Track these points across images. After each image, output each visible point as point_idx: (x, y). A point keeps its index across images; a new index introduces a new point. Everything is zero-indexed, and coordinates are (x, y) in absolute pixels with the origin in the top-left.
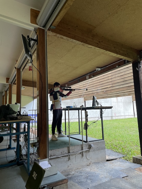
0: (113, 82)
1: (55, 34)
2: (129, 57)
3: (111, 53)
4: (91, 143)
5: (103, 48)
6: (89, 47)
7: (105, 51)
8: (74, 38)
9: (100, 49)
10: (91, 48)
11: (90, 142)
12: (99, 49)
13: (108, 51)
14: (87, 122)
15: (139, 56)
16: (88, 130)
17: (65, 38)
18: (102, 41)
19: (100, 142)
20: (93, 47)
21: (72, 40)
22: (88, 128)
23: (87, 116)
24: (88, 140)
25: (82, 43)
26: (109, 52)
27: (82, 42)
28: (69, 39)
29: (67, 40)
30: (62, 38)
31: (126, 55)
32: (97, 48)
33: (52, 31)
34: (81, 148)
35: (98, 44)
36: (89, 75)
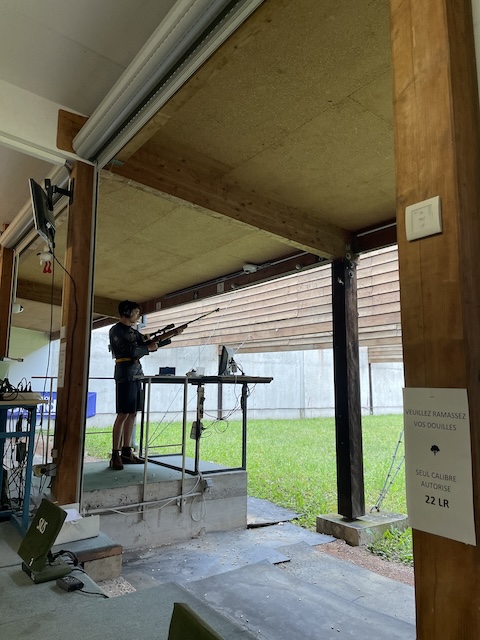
0: (301, 303)
1: (121, 178)
2: (321, 247)
4: (206, 477)
5: (253, 221)
6: (215, 216)
7: (256, 228)
8: (174, 190)
9: (244, 224)
10: (219, 219)
11: (203, 473)
12: (241, 223)
13: (264, 231)
14: (202, 417)
15: (348, 248)
16: (201, 440)
17: (148, 189)
18: (250, 204)
19: (236, 474)
20: (225, 218)
21: (167, 195)
23: (201, 400)
25: (196, 206)
26: (268, 234)
27: (194, 203)
28: (160, 193)
29: (156, 195)
30: (142, 189)
32: (234, 220)
33: (113, 172)
34: (176, 490)
35: (237, 210)
36: (225, 282)
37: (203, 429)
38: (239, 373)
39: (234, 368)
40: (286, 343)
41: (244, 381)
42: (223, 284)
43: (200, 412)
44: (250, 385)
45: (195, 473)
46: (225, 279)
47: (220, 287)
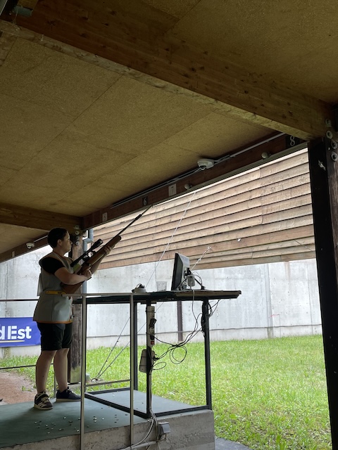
0: (265, 208)
1: (31, 34)
2: (295, 123)
3: (233, 107)
4: (161, 421)
5: (207, 89)
6: (158, 84)
7: (212, 100)
8: (101, 50)
9: (195, 94)
10: (163, 88)
11: (158, 415)
12: (191, 92)
13: (222, 103)
14: (153, 343)
15: (329, 125)
16: (153, 373)
17: (67, 48)
18: (202, 68)
19: (197, 415)
20: (172, 86)
21: (93, 57)
22: (157, 365)
23: (151, 322)
24: (154, 410)
25: (132, 70)
26: (228, 107)
27: (129, 66)
28: (83, 53)
29: (78, 57)
30: (60, 50)
31: (284, 117)
32: (182, 89)
33: (19, 24)
34: (123, 440)
35: (186, 76)
36: (178, 183)
37: (155, 359)
38: (197, 287)
39: (192, 281)
40: (249, 256)
41: (205, 297)
42: (175, 186)
43: (151, 337)
44: (212, 302)
45: (146, 416)
46: (177, 179)
47: (172, 189)
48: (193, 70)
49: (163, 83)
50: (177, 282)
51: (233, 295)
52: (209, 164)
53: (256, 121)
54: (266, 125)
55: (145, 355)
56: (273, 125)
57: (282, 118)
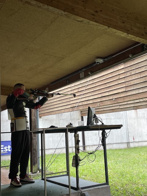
3: (117, 31)
4: (85, 191)
5: (104, 22)
6: (79, 20)
7: (107, 27)
8: (50, 3)
9: (98, 24)
10: (81, 21)
11: (83, 188)
12: (96, 23)
13: (111, 29)
14: (78, 152)
16: (80, 168)
17: (33, 2)
18: (101, 11)
19: (102, 188)
20: (86, 21)
21: (46, 6)
22: (81, 163)
23: (77, 142)
24: (81, 186)
25: (66, 13)
26: (114, 30)
27: (64, 11)
28: (41, 5)
29: (38, 6)
32: (91, 22)
35: (93, 15)
36: (85, 72)
37: (80, 160)
38: (100, 123)
39: (97, 120)
40: (118, 107)
41: (103, 128)
42: (83, 73)
43: (77, 149)
44: (107, 131)
45: (77, 189)
46: (84, 70)
47: (82, 75)
48: (97, 12)
49: (81, 19)
50: (89, 121)
51: (119, 127)
52: (101, 61)
53: (128, 38)
54: (134, 39)
55: (74, 158)
56: (137, 39)
57: (142, 36)
